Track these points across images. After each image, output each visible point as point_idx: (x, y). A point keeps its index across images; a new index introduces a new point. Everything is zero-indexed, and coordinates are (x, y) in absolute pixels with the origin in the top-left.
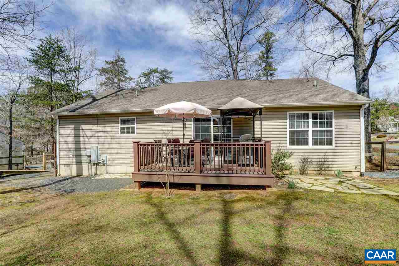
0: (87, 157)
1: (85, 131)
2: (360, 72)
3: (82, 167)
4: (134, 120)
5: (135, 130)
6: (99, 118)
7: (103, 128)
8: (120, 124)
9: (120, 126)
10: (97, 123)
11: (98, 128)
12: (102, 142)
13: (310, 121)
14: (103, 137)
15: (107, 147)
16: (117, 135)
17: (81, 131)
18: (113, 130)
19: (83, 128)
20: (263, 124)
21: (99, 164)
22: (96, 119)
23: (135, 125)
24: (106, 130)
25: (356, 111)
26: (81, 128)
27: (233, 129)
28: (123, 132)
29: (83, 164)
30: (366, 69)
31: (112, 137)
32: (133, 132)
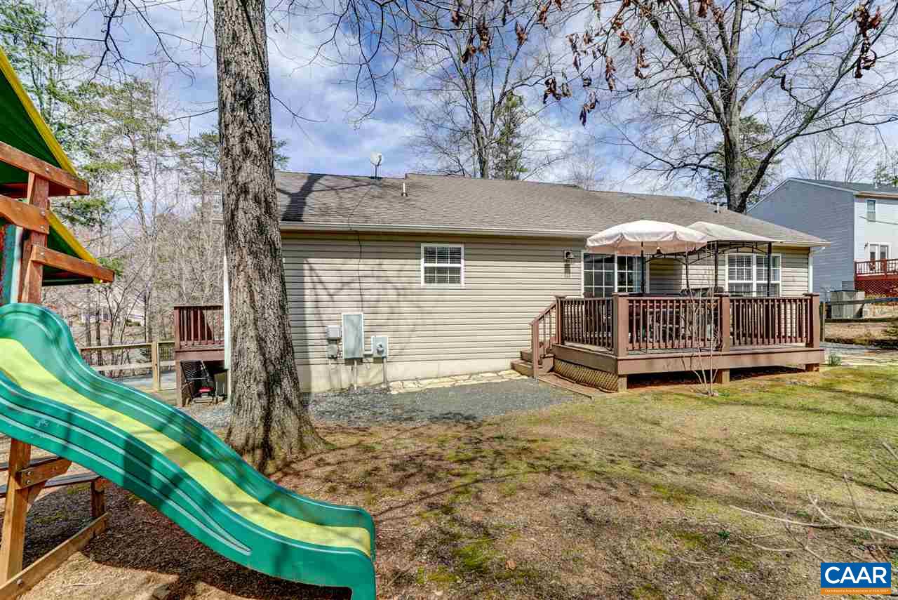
0: (325, 342)
1: (320, 273)
2: (737, 196)
3: (309, 368)
4: (459, 252)
5: (463, 275)
6: (363, 243)
7: (376, 268)
8: (423, 260)
9: (423, 264)
10: (358, 255)
11: (361, 267)
12: (372, 304)
13: (754, 268)
14: (375, 292)
15: (385, 316)
16: (415, 286)
17: (307, 273)
18: (402, 274)
19: (315, 266)
20: (690, 272)
21: (364, 360)
22: (356, 243)
23: (462, 264)
24: (382, 274)
25: (803, 256)
26: (306, 267)
27: (651, 279)
28: (429, 280)
29: (312, 361)
30: (744, 193)
31: (402, 292)
32: (456, 280)
